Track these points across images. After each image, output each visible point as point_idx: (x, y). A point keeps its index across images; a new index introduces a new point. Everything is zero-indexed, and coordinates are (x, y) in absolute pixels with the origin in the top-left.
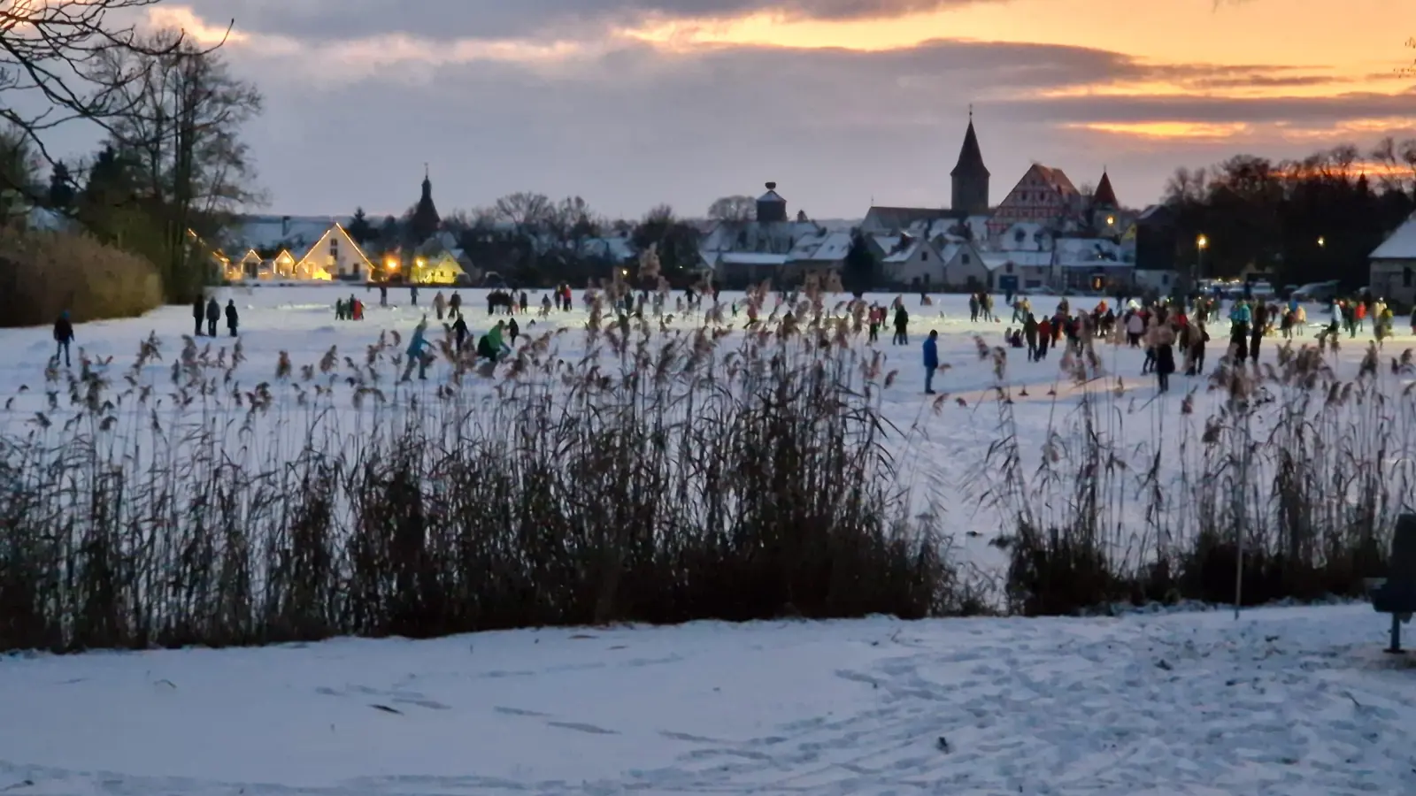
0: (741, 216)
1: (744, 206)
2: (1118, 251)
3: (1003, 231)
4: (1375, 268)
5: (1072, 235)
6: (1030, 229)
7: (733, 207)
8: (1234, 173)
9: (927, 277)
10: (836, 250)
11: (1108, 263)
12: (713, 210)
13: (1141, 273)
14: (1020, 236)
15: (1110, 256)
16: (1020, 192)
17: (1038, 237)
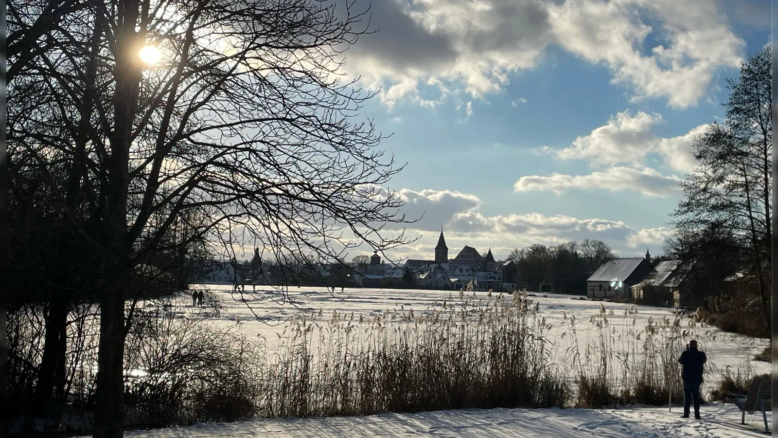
0: (363, 262)
1: (364, 259)
2: (496, 276)
3: (455, 269)
4: (589, 284)
5: (479, 270)
6: (465, 268)
7: (361, 259)
8: (534, 250)
9: (431, 284)
10: (400, 275)
11: (493, 280)
12: (354, 260)
13: (504, 284)
14: (461, 270)
15: (494, 278)
16: (461, 255)
17: (467, 271)
